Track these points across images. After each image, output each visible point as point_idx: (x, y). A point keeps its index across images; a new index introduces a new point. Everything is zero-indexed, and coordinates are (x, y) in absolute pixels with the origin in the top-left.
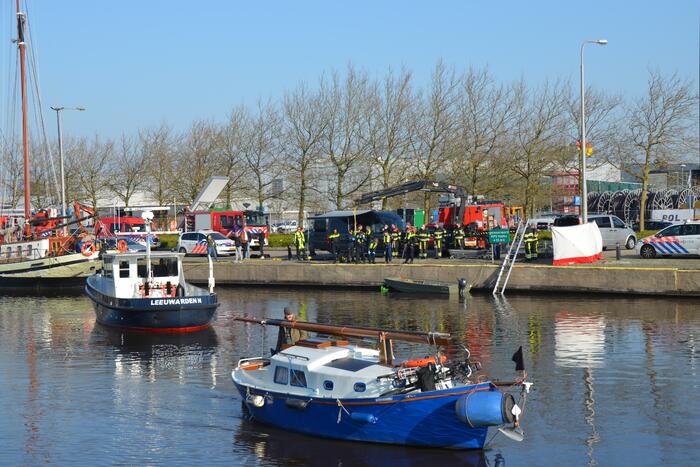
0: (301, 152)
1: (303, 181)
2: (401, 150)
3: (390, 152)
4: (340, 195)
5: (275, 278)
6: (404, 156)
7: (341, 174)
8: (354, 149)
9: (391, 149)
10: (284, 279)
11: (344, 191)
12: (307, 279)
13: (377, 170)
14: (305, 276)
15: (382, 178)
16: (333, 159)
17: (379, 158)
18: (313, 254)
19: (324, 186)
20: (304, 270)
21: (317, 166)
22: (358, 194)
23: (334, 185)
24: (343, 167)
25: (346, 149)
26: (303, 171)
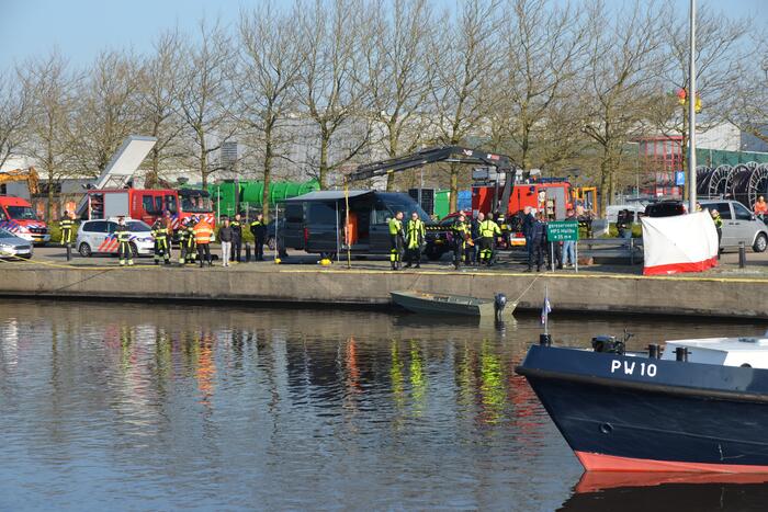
0: (265, 101)
1: (269, 145)
2: (416, 99)
3: (400, 104)
4: (324, 168)
5: (225, 291)
6: (419, 109)
7: (325, 136)
8: (345, 97)
9: (401, 97)
10: (239, 292)
11: (330, 161)
12: (274, 293)
13: (379, 129)
14: (271, 288)
15: (386, 142)
16: (314, 113)
17: (383, 113)
18: (283, 255)
19: (300, 153)
20: (270, 279)
21: (289, 122)
22: (352, 166)
23: (314, 151)
24: (329, 125)
25: (334, 99)
26: (268, 131)
